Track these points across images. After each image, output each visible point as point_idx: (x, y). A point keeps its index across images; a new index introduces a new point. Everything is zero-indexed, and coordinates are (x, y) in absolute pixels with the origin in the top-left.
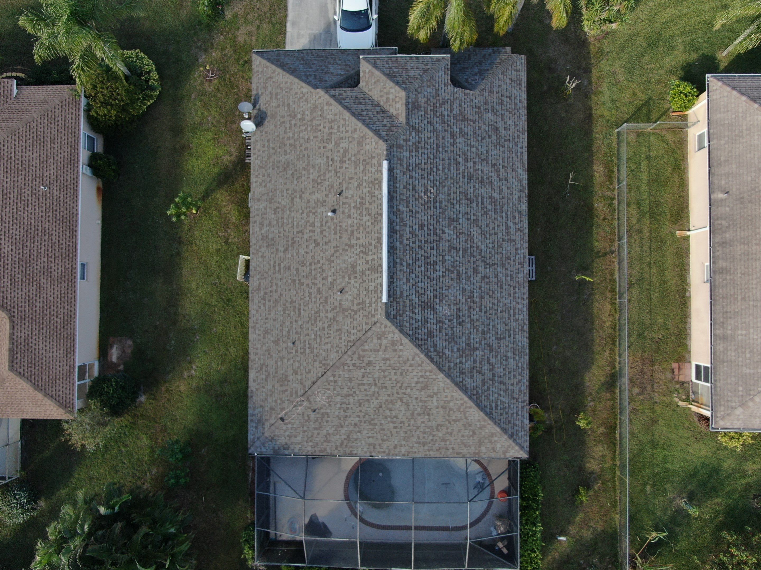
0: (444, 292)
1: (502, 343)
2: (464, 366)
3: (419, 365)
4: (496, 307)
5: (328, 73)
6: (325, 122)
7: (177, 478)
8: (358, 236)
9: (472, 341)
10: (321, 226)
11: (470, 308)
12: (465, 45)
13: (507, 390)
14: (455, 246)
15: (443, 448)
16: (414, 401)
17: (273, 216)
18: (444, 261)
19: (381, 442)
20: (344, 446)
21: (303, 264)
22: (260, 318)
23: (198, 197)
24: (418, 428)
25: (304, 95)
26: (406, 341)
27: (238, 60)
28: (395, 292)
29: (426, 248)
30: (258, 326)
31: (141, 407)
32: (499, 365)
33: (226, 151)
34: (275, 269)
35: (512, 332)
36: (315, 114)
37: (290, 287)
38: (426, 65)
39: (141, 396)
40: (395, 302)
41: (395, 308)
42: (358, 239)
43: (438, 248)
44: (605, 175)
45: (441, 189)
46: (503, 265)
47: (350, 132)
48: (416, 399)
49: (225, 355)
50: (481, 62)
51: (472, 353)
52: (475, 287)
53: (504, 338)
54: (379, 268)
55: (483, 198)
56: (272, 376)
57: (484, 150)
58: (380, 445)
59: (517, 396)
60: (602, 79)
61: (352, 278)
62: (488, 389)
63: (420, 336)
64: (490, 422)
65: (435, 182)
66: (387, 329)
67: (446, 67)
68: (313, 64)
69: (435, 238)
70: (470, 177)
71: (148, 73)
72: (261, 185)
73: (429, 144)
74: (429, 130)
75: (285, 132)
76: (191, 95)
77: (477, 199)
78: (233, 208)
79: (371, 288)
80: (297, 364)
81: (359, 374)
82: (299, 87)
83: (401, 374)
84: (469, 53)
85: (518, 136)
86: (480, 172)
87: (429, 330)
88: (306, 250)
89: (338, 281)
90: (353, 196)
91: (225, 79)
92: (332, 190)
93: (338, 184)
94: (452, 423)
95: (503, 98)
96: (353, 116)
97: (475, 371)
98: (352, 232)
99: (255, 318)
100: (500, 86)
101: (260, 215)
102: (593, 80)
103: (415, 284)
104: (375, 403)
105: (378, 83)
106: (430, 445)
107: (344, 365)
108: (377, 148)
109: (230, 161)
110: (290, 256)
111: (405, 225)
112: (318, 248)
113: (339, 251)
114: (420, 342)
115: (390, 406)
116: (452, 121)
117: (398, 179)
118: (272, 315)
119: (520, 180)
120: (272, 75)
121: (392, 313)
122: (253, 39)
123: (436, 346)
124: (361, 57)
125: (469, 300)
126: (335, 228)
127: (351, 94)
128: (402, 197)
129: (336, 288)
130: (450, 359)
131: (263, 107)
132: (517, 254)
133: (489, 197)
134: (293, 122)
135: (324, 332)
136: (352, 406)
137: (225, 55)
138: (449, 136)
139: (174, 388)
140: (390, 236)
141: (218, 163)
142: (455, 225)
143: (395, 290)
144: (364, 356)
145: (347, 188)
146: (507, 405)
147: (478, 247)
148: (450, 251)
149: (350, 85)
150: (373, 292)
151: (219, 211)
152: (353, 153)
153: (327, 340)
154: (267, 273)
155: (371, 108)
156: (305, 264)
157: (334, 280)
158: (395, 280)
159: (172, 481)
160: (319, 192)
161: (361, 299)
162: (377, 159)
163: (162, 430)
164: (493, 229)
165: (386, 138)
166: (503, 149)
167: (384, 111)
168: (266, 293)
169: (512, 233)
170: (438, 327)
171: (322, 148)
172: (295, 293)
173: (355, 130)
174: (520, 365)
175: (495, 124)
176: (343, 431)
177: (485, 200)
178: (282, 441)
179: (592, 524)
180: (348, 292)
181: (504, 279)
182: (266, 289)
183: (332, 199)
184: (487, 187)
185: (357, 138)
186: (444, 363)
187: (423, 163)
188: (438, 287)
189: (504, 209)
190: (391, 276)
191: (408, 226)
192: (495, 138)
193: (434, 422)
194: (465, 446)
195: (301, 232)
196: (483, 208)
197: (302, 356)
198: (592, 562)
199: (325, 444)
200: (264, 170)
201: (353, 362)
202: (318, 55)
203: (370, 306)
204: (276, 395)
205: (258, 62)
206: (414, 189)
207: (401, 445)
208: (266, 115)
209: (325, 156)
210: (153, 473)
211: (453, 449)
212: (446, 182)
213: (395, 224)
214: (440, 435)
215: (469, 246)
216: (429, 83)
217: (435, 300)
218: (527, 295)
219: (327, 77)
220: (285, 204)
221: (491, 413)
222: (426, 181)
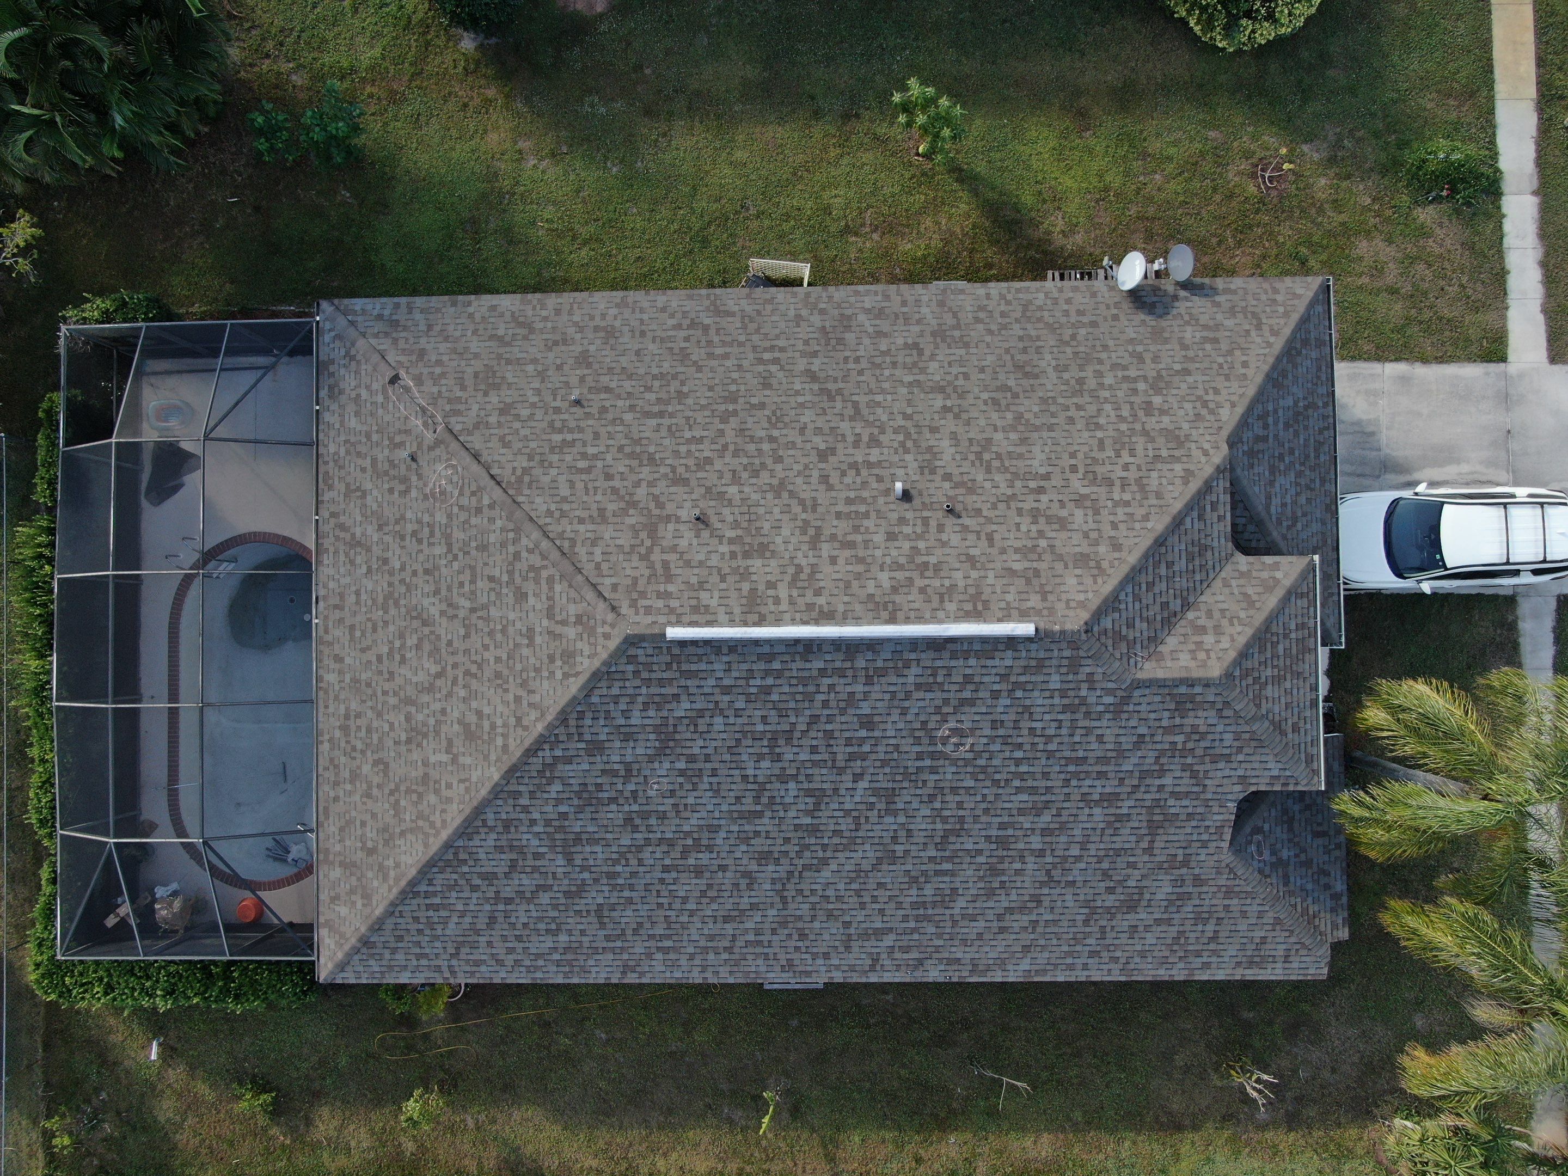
0: (706, 779)
1: (590, 919)
2: (525, 829)
3: (519, 719)
4: (677, 906)
5: (1272, 472)
6: (1139, 469)
7: (269, 132)
8: (841, 561)
9: (588, 849)
10: (870, 465)
11: (671, 843)
12: (1350, 829)
13: (477, 932)
14: (823, 807)
15: (337, 774)
16: (437, 706)
17: (900, 341)
18: (783, 778)
19: (348, 623)
20: (337, 532)
21: (776, 420)
22: (645, 317)
23: (959, 156)
24: (379, 715)
25: (1212, 412)
26: (574, 686)
27: (1310, 244)
28: (695, 659)
29: (813, 734)
30: (627, 313)
31: (448, 40)
32: (534, 914)
33: (1074, 220)
34: (765, 350)
35: (619, 944)
36: (1161, 441)
37: (718, 389)
38: (1296, 729)
39: (474, 40)
40: (668, 659)
41: (655, 659)
42: (833, 560)
43: (815, 764)
44: (1027, 1161)
45: (969, 769)
46: (783, 924)
47: (1113, 533)
48: (443, 712)
49: (574, 238)
50: (1308, 864)
51: (559, 849)
52: (723, 855)
53: (602, 925)
54: (756, 617)
55: (952, 873)
56: (501, 350)
57: (1075, 875)
58: (341, 620)
59: (462, 956)
60: (1272, 1159)
61: (733, 548)
62: (475, 888)
63: (588, 722)
64: (395, 891)
65: (986, 755)
66: (601, 640)
67: (1292, 781)
68: (1296, 434)
69: (840, 757)
70: (1002, 842)
71: (1271, 17)
72: (982, 308)
73: (1084, 739)
74: (1123, 739)
75: (1114, 366)
76: (1216, 127)
77: (949, 859)
78: (933, 243)
79: (704, 595)
80: (525, 413)
81: (498, 570)
82: (1234, 398)
83: (498, 675)
84: (1332, 833)
85: (1115, 960)
86: (1018, 866)
87: (607, 745)
88: (811, 426)
89: (726, 511)
90: (944, 544)
91: (1258, 211)
92: (962, 491)
93: (978, 506)
94: (392, 799)
95: (1213, 921)
96: (1156, 541)
97: (514, 856)
98: (851, 545)
99: (646, 304)
100: (1244, 914)
101: (905, 309)
102: (1269, 1135)
103: (718, 709)
104: (433, 608)
105: (1244, 605)
106: (343, 744)
107: (517, 530)
108: (1068, 607)
109: (1049, 233)
110: (798, 387)
111: (869, 681)
112: (814, 458)
113: (804, 511)
114: (572, 722)
115: (427, 647)
116: (1147, 796)
117: (989, 663)
118: (651, 347)
119: (1001, 963)
120: (1266, 328)
121: (640, 652)
122: (1365, 280)
123: (568, 760)
124: (1316, 558)
125: (690, 842)
126: (863, 500)
127: (1215, 534)
128: (942, 672)
129: (709, 506)
130: (538, 795)
131: (1182, 307)
132: (815, 956)
133: (954, 890)
134: (1141, 386)
135: (602, 477)
136: (426, 552)
137: (1321, 211)
138: (1108, 790)
139: (494, 118)
140: (838, 644)
141: (1044, 201)
142: (878, 806)
143: (700, 658)
144: (537, 581)
145: (965, 529)
146: (439, 932)
147: (825, 862)
148: (809, 793)
149: (1240, 528)
150: (694, 602)
151: (922, 211)
152: (1057, 543)
153: (580, 485)
154: (757, 331)
155: (1177, 586)
156: (774, 426)
157: (730, 500)
158: (726, 659)
159: (260, 120)
160: (958, 457)
161: (679, 571)
162: (1040, 605)
163: (392, 93)
164: (875, 899)
165: (1096, 629)
166: (1080, 923)
167: (1169, 621)
168: (706, 328)
169: (866, 944)
170: (616, 767)
171: (1073, 462)
172: (703, 402)
173: (1117, 547)
174: (541, 963)
175: (1144, 903)
176: (370, 530)
177: (947, 879)
178: (348, 382)
179: (190, 1121)
180: (697, 536)
181: (750, 925)
182: (718, 330)
183: (940, 491)
184: (982, 885)
185: (1096, 553)
186: (526, 781)
187: (1034, 725)
188: (717, 765)
189: (925, 924)
190: (734, 646)
191: (867, 689)
192: (1107, 904)
193: (392, 754)
194: (342, 829)
195: (857, 413)
196: (925, 873)
197: (545, 424)
198: (103, 1121)
199: (342, 487)
200: (1018, 315)
201: (524, 554)
202: (1321, 444)
203: (659, 595)
204: (455, 363)
205: (1299, 291)
206: (963, 702)
207: (340, 672)
208: (1160, 317)
209: (1050, 469)
210: (294, 78)
211: (336, 799)
212: (988, 783)
213: (869, 655)
214: (366, 769)
215: (826, 841)
216: (1247, 736)
217: (683, 758)
218: (713, 980)
219: (1262, 469)
220: (930, 370)
221: (416, 894)
222: (988, 732)
